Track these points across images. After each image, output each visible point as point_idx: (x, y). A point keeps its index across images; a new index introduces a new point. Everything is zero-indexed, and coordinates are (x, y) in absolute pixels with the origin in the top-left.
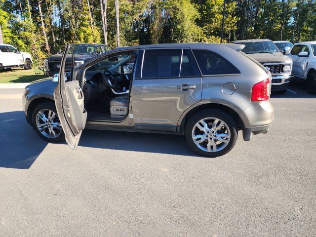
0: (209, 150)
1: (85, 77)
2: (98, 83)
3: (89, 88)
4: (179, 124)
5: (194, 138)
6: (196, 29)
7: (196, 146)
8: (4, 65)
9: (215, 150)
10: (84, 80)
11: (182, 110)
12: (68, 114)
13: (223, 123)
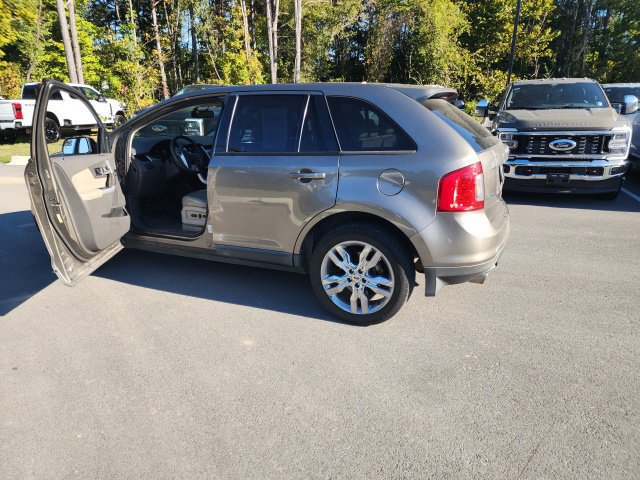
0: (353, 309)
1: (133, 146)
2: (164, 161)
3: (141, 168)
4: (297, 252)
5: (326, 282)
6: (458, 56)
7: (328, 298)
8: (73, 123)
9: (365, 310)
10: (131, 152)
11: (300, 223)
12: (58, 216)
13: (378, 255)
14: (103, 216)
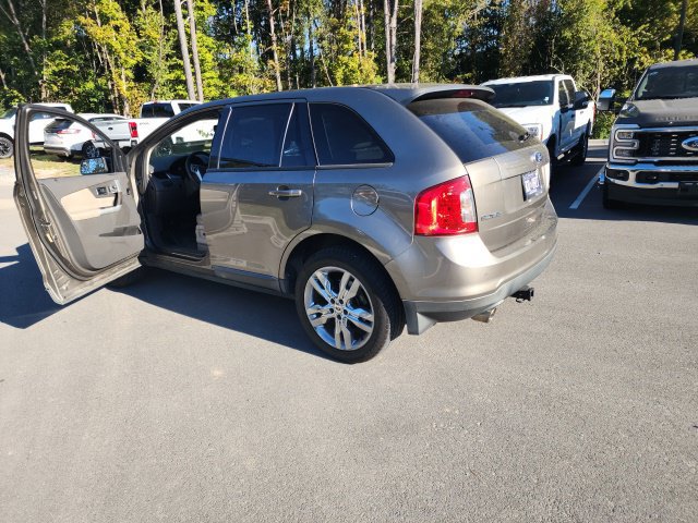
0: (338, 345)
4: (282, 277)
5: (310, 311)
7: (313, 330)
9: (349, 346)
12: (48, 235)
13: (356, 284)
14: (101, 236)
